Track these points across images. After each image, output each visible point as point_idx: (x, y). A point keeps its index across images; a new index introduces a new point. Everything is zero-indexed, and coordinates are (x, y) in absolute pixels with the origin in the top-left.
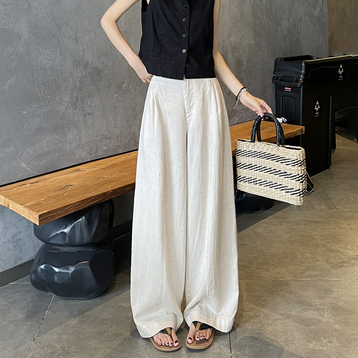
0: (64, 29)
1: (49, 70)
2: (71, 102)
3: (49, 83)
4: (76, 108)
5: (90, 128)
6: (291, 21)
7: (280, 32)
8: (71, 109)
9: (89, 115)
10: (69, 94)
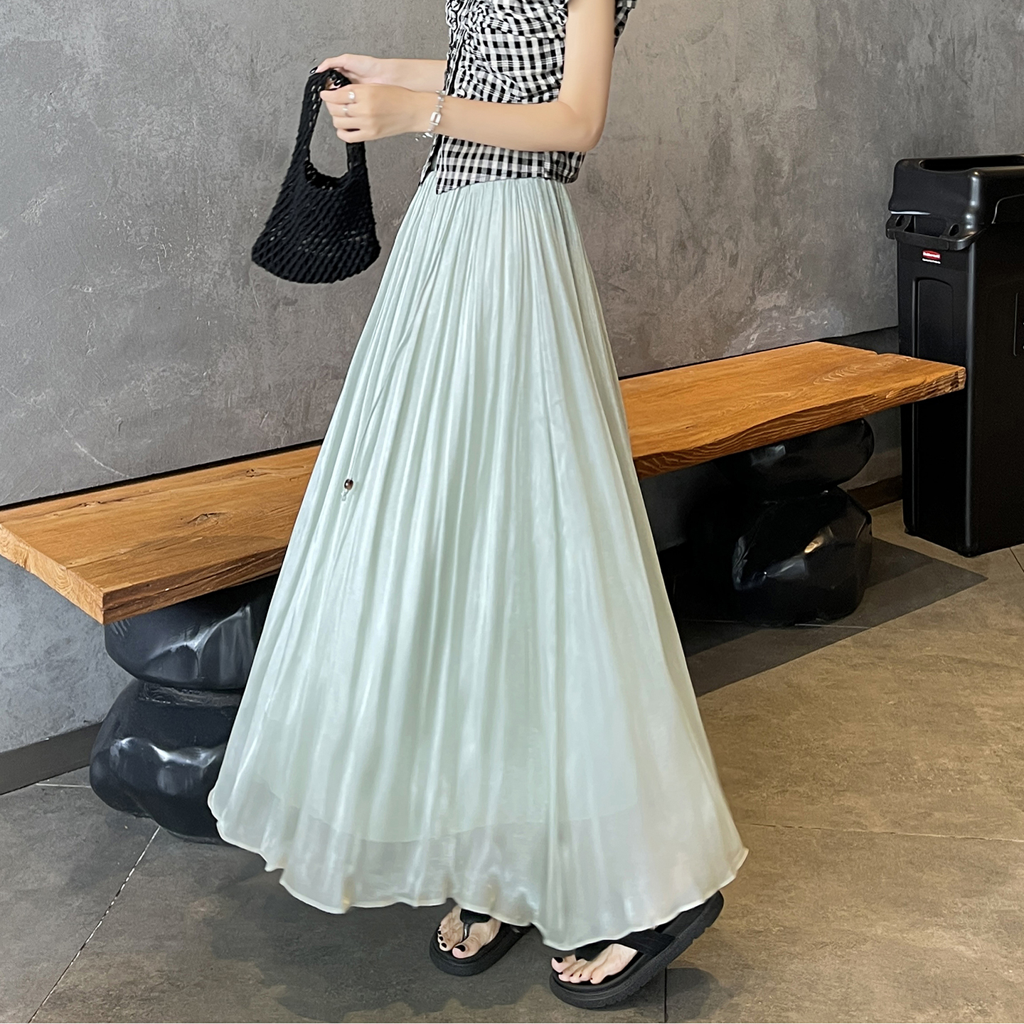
0: (214, 47)
1: (167, 168)
2: (233, 264)
3: (166, 206)
4: (248, 284)
5: (286, 344)
6: (938, 43)
7: (902, 75)
8: (233, 284)
9: (286, 304)
10: (227, 242)
